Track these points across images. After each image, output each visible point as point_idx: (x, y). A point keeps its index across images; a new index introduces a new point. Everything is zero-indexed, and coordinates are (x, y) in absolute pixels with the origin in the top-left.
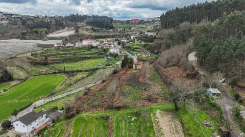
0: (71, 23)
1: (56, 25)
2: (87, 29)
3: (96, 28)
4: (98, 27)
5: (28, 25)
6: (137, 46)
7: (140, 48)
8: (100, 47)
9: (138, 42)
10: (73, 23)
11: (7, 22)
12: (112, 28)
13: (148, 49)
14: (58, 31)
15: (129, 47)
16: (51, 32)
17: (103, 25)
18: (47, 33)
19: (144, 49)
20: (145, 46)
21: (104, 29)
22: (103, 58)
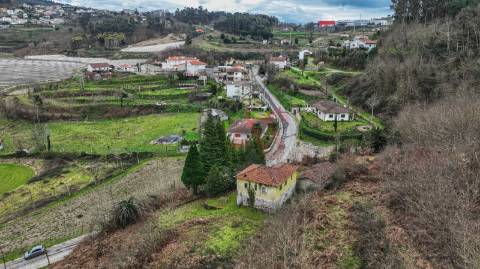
0: (181, 24)
1: (148, 27)
2: (210, 37)
3: (230, 36)
4: (237, 33)
5: (91, 27)
6: (311, 81)
7: (319, 89)
8: (204, 78)
9: (317, 67)
10: (187, 25)
11: (61, 21)
12: (267, 36)
13: (346, 93)
14: (151, 42)
15: (285, 83)
16: (133, 43)
17: (248, 29)
18: (123, 44)
19: (331, 90)
20: (334, 81)
21: (248, 38)
22: (200, 111)
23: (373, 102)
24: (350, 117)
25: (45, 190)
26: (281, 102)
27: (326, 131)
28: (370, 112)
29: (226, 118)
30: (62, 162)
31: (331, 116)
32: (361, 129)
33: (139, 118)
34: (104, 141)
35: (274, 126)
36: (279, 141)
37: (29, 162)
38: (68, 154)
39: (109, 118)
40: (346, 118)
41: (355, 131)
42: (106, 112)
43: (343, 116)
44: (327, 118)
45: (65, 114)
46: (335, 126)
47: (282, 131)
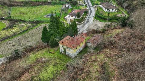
22: (63, 4)
23: (125, 5)
24: (116, 10)
25: (7, 33)
26: (91, 2)
27: (105, 16)
28: (123, 8)
29: (71, 8)
30: (14, 23)
31: (108, 10)
32: (119, 15)
33: (42, 6)
34: (29, 15)
35: (86, 13)
36: (87, 19)
37: (5, 21)
38: (16, 20)
39: (32, 6)
40: (114, 11)
41: (116, 16)
42: (31, 4)
43: (113, 10)
44: (106, 10)
45: (18, 4)
46: (109, 14)
47: (89, 14)
